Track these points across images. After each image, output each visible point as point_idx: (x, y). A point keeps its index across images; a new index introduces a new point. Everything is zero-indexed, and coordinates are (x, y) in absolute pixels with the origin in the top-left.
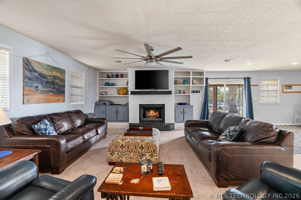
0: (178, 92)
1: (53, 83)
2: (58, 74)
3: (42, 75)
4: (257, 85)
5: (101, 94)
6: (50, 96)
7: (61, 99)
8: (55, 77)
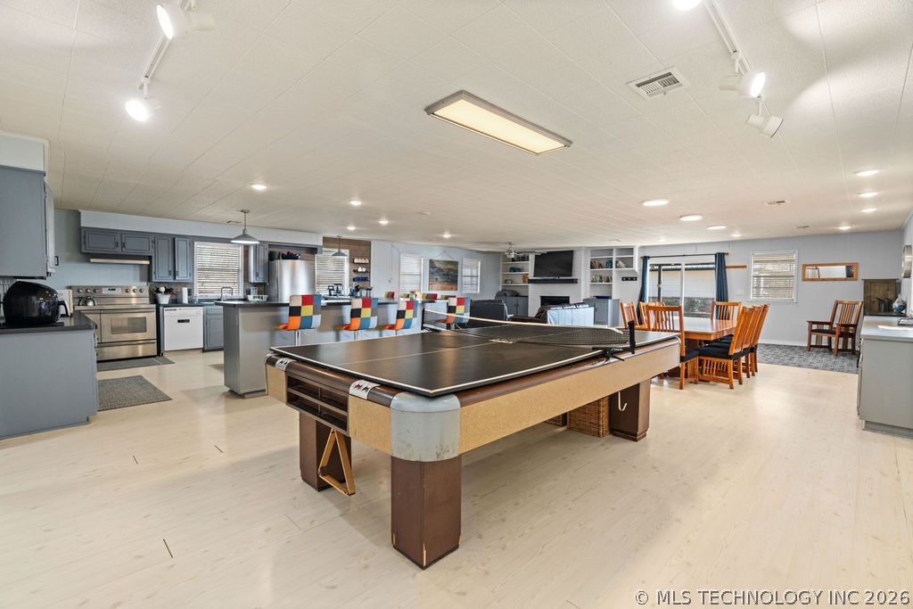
0: (598, 279)
1: (448, 275)
2: (452, 267)
3: (440, 270)
4: (745, 267)
5: (506, 282)
6: (445, 285)
7: (454, 287)
8: (450, 270)
